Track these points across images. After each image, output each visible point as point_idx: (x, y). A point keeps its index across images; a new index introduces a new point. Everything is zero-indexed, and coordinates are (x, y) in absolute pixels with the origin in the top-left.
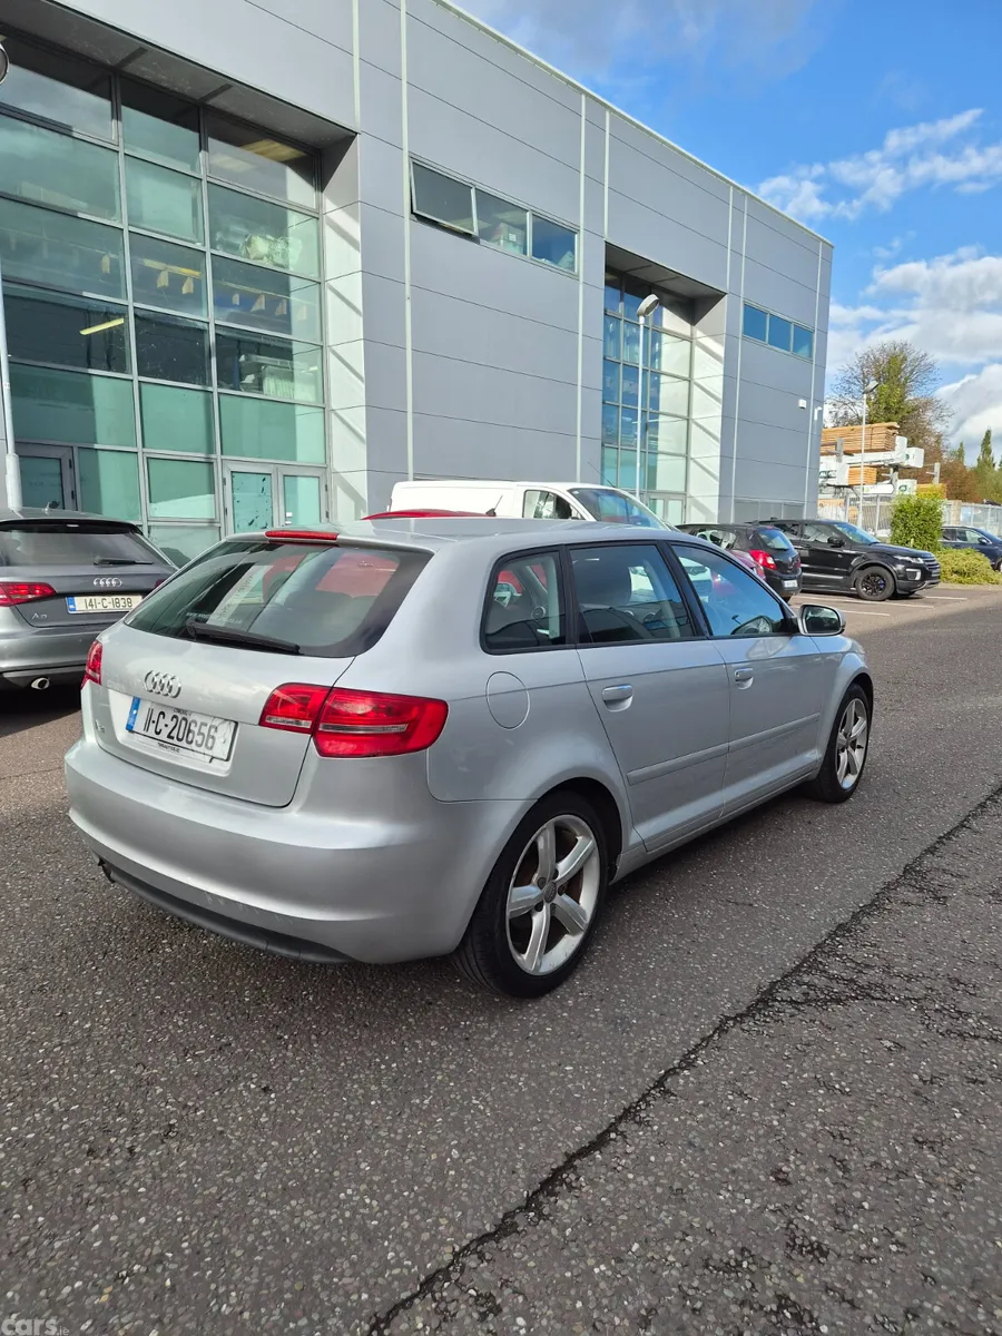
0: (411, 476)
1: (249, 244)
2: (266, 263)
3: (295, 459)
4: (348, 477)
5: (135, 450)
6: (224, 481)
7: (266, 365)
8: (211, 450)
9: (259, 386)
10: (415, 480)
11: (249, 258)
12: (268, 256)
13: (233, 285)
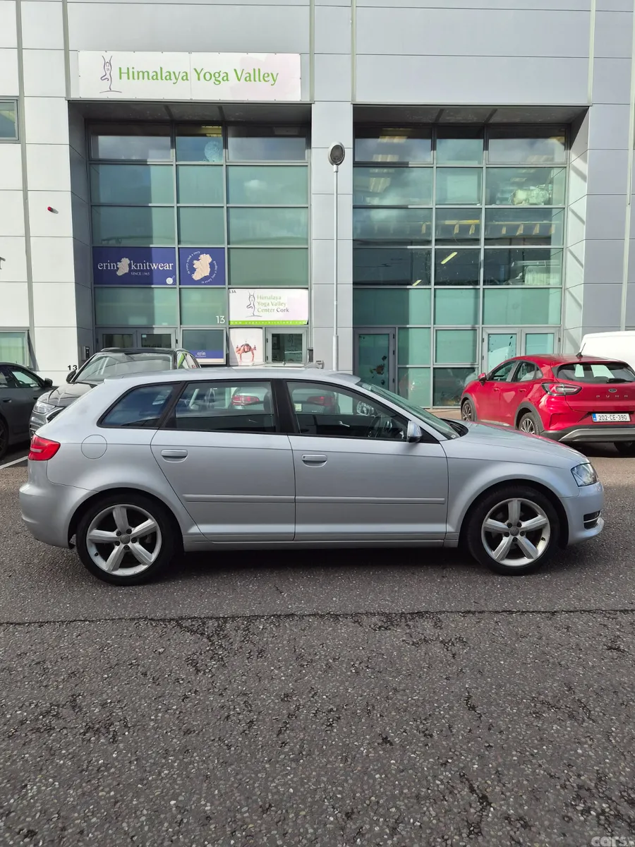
0: (623, 326)
1: (514, 195)
2: (525, 205)
3: (547, 323)
4: (571, 332)
5: (429, 326)
6: (483, 340)
7: (527, 266)
8: (476, 321)
9: (523, 280)
10: (626, 330)
11: (514, 205)
12: (526, 200)
13: (500, 223)
